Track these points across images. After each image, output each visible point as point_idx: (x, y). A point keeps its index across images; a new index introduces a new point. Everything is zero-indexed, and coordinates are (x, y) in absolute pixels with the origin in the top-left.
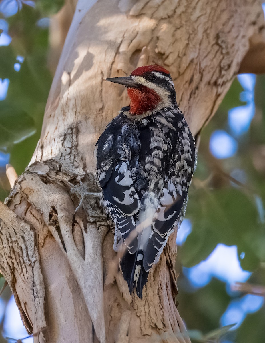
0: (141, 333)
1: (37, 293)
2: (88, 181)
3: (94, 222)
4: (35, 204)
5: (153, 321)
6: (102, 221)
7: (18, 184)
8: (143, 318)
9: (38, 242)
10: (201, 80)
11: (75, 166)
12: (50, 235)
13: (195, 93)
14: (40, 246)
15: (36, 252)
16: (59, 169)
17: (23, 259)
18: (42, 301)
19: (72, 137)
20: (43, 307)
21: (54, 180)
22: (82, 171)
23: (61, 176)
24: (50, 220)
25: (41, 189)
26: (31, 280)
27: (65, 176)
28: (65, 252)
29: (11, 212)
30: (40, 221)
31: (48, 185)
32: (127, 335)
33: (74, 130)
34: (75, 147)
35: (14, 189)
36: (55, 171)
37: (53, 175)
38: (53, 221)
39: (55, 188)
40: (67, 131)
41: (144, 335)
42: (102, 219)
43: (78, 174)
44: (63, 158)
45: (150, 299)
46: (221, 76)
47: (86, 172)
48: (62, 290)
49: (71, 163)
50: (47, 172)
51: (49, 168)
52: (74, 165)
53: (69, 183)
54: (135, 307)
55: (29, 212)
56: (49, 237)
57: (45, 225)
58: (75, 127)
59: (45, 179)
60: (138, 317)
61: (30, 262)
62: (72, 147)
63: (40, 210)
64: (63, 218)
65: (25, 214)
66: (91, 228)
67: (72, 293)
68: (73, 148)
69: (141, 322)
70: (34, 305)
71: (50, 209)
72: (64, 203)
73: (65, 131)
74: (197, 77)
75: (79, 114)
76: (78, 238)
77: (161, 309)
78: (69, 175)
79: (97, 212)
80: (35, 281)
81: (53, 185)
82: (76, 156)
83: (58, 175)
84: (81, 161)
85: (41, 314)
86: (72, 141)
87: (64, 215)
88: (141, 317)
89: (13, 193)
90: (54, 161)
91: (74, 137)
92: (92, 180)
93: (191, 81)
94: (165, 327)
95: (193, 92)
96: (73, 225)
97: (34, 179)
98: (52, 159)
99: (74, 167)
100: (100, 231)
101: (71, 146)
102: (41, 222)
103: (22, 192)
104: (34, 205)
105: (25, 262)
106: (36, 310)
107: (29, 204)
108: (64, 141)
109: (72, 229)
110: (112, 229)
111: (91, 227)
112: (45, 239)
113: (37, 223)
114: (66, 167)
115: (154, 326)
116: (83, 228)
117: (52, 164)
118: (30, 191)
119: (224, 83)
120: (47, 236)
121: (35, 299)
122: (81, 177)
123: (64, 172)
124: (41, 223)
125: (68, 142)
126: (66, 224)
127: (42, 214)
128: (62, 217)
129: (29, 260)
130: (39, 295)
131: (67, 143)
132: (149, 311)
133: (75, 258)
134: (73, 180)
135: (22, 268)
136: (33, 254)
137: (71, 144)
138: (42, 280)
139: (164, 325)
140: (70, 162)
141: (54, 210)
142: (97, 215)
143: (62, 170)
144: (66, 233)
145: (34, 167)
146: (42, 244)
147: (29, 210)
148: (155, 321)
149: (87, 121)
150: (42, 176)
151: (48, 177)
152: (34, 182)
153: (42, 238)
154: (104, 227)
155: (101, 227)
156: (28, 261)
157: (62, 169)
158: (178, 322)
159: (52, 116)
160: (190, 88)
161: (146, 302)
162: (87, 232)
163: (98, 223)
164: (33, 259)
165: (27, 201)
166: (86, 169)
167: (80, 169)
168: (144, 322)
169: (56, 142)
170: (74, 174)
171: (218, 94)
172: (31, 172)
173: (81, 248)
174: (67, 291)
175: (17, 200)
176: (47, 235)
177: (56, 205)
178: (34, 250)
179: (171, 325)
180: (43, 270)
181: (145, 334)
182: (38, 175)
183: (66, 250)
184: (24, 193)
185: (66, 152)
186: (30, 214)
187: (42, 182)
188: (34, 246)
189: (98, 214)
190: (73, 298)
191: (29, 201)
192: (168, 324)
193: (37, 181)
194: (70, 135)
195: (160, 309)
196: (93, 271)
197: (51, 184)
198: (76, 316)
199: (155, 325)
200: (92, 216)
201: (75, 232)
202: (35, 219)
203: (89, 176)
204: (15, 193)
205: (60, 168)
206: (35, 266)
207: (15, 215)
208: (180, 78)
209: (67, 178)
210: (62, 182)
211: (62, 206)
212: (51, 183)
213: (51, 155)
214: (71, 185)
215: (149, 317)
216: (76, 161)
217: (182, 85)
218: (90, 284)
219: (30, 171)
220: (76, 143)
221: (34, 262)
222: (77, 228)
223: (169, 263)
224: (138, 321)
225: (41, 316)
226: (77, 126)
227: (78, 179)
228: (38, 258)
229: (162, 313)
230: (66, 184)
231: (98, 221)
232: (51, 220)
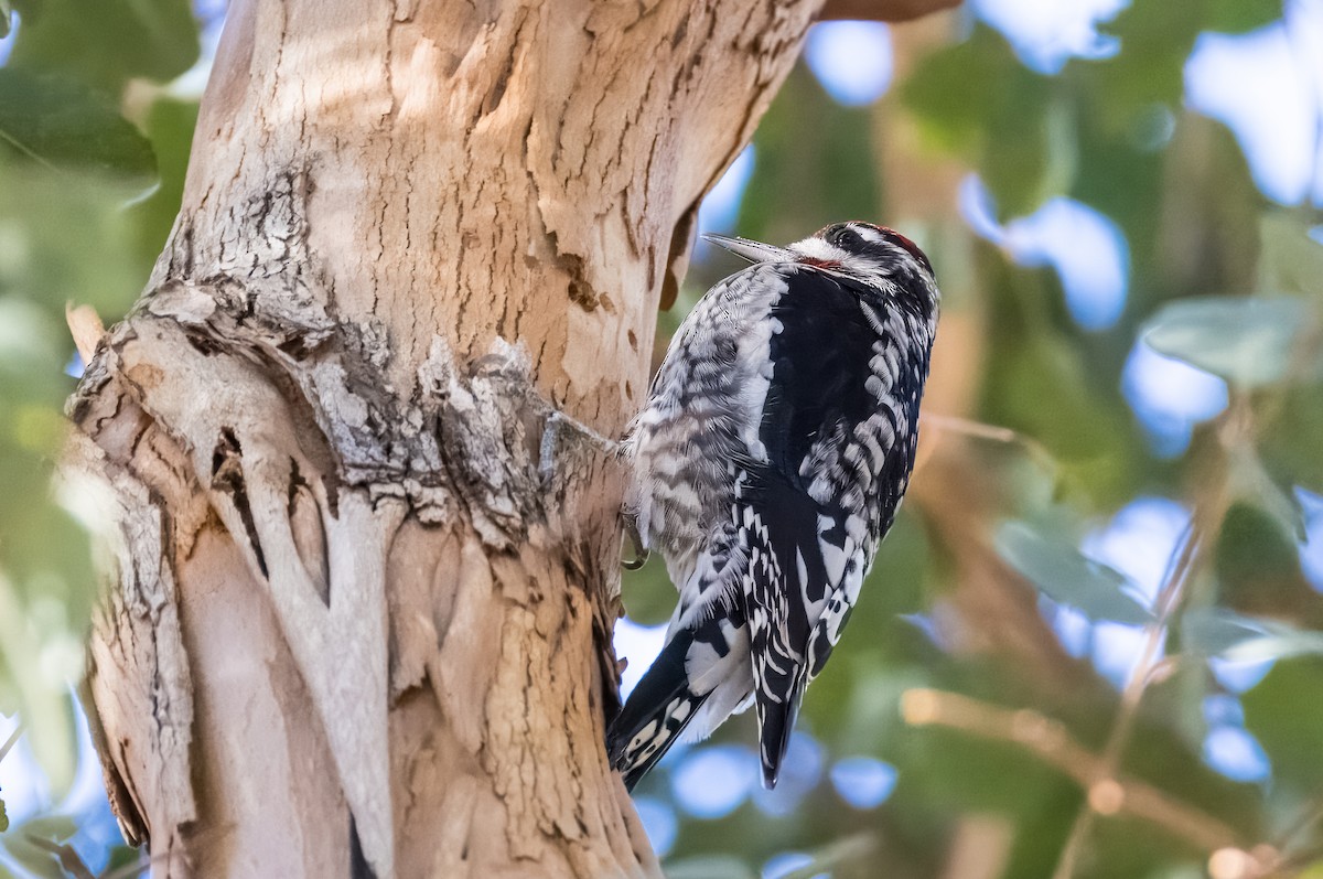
0: (510, 851)
1: (167, 708)
2: (341, 349)
3: (363, 485)
4: (165, 418)
5: (548, 814)
6: (388, 481)
7: (111, 351)
8: (515, 804)
9: (175, 545)
10: (710, 34)
11: (300, 301)
12: (215, 522)
13: (690, 76)
14: (180, 558)
15: (168, 573)
16: (246, 308)
17: (122, 597)
18: (183, 737)
19: (290, 206)
20: (185, 757)
21: (230, 341)
22: (324, 315)
23: (254, 332)
24: (215, 471)
25: (188, 370)
26: (146, 668)
27: (267, 332)
28: (264, 578)
29: (88, 441)
30: (181, 474)
31: (211, 356)
32: (464, 856)
33: (298, 183)
34: (299, 237)
35: (96, 367)
36: (235, 313)
37: (227, 327)
38: (226, 477)
39: (234, 369)
40: (275, 185)
41: (519, 859)
42: (389, 476)
43: (311, 325)
44: (259, 272)
45: (537, 741)
46: (772, 23)
47: (337, 318)
48: (251, 702)
49: (286, 289)
50: (206, 317)
51: (215, 304)
52: (295, 297)
53: (280, 352)
54: (491, 765)
55: (146, 444)
56: (211, 529)
57: (197, 488)
58: (300, 170)
59: (200, 338)
60: (501, 798)
61: (145, 609)
62: (290, 238)
63: (183, 440)
64: (259, 467)
65: (134, 448)
66: (350, 502)
67: (285, 715)
68: (295, 241)
69: (508, 815)
70: (156, 747)
71: (216, 438)
72: (264, 420)
73: (268, 184)
74: (697, 25)
75: (313, 129)
76: (308, 532)
77: (574, 774)
78: (279, 328)
79: (372, 451)
80: (161, 669)
81: (226, 357)
82: (303, 266)
83: (243, 328)
84: (318, 284)
85: (179, 778)
86: (292, 219)
87: (262, 460)
88: (507, 799)
89: (94, 382)
90: (230, 280)
91: (298, 204)
92: (357, 348)
93: (679, 37)
94: (585, 836)
95: (685, 70)
96: (292, 493)
97: (164, 336)
98: (224, 275)
99: (295, 303)
100: (379, 512)
101: (289, 234)
102: (185, 476)
103: (123, 378)
104: (164, 421)
105: (129, 607)
106: (164, 766)
107: (147, 420)
108: (264, 217)
109: (288, 502)
110: (419, 509)
111: (352, 500)
112: (196, 535)
113: (173, 480)
114: (273, 300)
115: (550, 831)
116: (324, 503)
117: (223, 292)
118: (151, 376)
119: (780, 47)
120: (203, 525)
121: (160, 728)
122: (319, 337)
123: (262, 316)
124: (184, 482)
125: (279, 219)
126: (269, 486)
127: (190, 452)
128: (257, 463)
129: (143, 601)
130: (174, 717)
131: (274, 223)
132: (536, 780)
133: (297, 600)
134: (294, 345)
135: (117, 629)
136: (157, 583)
137: (288, 227)
138: (186, 668)
139: (584, 828)
140: (284, 285)
141: (231, 439)
142: (369, 461)
143: (256, 312)
144: (267, 517)
145: (165, 296)
146: (187, 550)
147: (145, 436)
148: (553, 814)
149: (341, 155)
150: (192, 329)
151: (211, 332)
152: (165, 345)
153: (188, 529)
154: (393, 501)
155: (384, 501)
156: (138, 605)
157: (256, 307)
158: (624, 818)
159: (224, 133)
160: (675, 58)
161: (528, 754)
162: (336, 515)
163: (375, 489)
164: (156, 600)
165: (141, 408)
166: (337, 311)
167: (317, 310)
168: (520, 817)
169: (238, 219)
170: (297, 325)
171: (761, 80)
172: (155, 313)
173: (316, 566)
174: (268, 706)
175: (105, 405)
176: (204, 520)
177: (236, 424)
178: (161, 567)
179: (606, 829)
180: (186, 636)
181: (521, 852)
182: (179, 324)
183: (265, 571)
184: (130, 381)
185: (269, 251)
186: (149, 451)
187: (191, 348)
188: (159, 555)
189: (374, 459)
190: (287, 729)
191: (147, 410)
192: (594, 822)
193: (175, 344)
194: (284, 197)
195: (570, 775)
196: (355, 645)
197: (221, 356)
198: (295, 790)
199: (555, 827)
200: (355, 466)
201: (299, 514)
202: (166, 468)
203: (345, 334)
204: (101, 380)
205: (251, 305)
206: (161, 624)
207: (100, 453)
208: (647, 23)
209: (272, 337)
210: (257, 349)
211: (257, 429)
212: (222, 351)
213: (221, 259)
214: (286, 362)
215: (536, 801)
216: (301, 282)
217: (650, 50)
218: (348, 685)
219: (150, 309)
220: (305, 224)
221: (160, 609)
222: (305, 502)
223: (599, 627)
224: (499, 810)
225: (178, 785)
226: (308, 168)
227: (311, 341)
228: (172, 596)
229: (576, 789)
230: (272, 358)
231: (377, 481)
232: (220, 474)
